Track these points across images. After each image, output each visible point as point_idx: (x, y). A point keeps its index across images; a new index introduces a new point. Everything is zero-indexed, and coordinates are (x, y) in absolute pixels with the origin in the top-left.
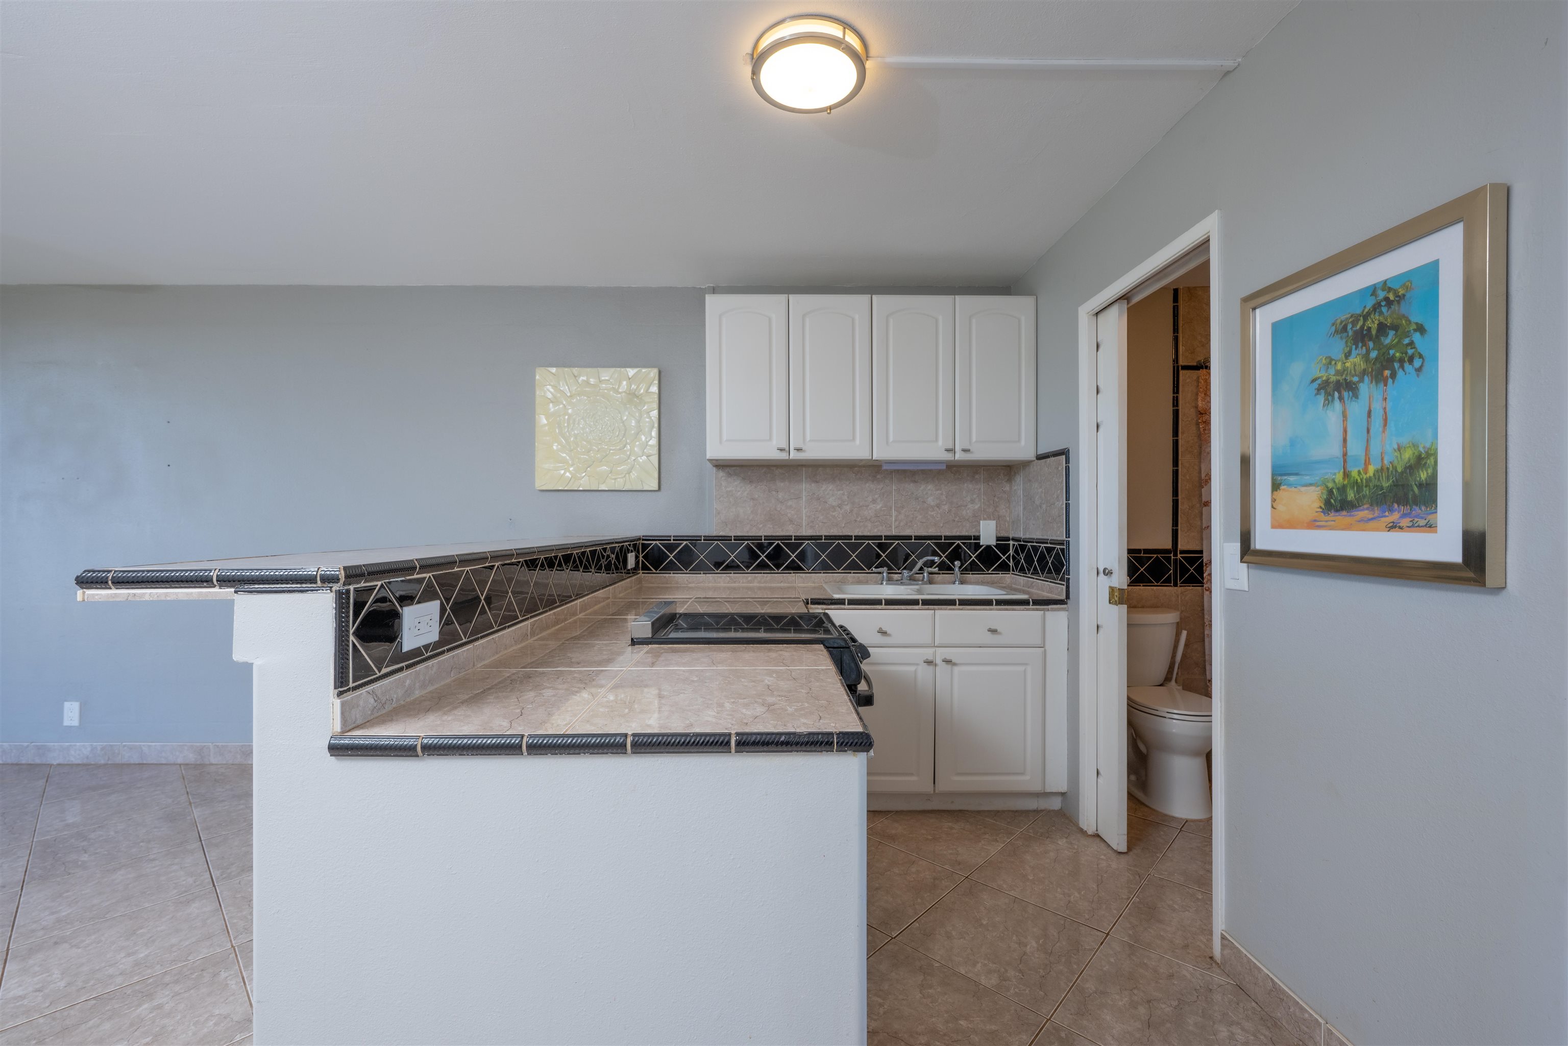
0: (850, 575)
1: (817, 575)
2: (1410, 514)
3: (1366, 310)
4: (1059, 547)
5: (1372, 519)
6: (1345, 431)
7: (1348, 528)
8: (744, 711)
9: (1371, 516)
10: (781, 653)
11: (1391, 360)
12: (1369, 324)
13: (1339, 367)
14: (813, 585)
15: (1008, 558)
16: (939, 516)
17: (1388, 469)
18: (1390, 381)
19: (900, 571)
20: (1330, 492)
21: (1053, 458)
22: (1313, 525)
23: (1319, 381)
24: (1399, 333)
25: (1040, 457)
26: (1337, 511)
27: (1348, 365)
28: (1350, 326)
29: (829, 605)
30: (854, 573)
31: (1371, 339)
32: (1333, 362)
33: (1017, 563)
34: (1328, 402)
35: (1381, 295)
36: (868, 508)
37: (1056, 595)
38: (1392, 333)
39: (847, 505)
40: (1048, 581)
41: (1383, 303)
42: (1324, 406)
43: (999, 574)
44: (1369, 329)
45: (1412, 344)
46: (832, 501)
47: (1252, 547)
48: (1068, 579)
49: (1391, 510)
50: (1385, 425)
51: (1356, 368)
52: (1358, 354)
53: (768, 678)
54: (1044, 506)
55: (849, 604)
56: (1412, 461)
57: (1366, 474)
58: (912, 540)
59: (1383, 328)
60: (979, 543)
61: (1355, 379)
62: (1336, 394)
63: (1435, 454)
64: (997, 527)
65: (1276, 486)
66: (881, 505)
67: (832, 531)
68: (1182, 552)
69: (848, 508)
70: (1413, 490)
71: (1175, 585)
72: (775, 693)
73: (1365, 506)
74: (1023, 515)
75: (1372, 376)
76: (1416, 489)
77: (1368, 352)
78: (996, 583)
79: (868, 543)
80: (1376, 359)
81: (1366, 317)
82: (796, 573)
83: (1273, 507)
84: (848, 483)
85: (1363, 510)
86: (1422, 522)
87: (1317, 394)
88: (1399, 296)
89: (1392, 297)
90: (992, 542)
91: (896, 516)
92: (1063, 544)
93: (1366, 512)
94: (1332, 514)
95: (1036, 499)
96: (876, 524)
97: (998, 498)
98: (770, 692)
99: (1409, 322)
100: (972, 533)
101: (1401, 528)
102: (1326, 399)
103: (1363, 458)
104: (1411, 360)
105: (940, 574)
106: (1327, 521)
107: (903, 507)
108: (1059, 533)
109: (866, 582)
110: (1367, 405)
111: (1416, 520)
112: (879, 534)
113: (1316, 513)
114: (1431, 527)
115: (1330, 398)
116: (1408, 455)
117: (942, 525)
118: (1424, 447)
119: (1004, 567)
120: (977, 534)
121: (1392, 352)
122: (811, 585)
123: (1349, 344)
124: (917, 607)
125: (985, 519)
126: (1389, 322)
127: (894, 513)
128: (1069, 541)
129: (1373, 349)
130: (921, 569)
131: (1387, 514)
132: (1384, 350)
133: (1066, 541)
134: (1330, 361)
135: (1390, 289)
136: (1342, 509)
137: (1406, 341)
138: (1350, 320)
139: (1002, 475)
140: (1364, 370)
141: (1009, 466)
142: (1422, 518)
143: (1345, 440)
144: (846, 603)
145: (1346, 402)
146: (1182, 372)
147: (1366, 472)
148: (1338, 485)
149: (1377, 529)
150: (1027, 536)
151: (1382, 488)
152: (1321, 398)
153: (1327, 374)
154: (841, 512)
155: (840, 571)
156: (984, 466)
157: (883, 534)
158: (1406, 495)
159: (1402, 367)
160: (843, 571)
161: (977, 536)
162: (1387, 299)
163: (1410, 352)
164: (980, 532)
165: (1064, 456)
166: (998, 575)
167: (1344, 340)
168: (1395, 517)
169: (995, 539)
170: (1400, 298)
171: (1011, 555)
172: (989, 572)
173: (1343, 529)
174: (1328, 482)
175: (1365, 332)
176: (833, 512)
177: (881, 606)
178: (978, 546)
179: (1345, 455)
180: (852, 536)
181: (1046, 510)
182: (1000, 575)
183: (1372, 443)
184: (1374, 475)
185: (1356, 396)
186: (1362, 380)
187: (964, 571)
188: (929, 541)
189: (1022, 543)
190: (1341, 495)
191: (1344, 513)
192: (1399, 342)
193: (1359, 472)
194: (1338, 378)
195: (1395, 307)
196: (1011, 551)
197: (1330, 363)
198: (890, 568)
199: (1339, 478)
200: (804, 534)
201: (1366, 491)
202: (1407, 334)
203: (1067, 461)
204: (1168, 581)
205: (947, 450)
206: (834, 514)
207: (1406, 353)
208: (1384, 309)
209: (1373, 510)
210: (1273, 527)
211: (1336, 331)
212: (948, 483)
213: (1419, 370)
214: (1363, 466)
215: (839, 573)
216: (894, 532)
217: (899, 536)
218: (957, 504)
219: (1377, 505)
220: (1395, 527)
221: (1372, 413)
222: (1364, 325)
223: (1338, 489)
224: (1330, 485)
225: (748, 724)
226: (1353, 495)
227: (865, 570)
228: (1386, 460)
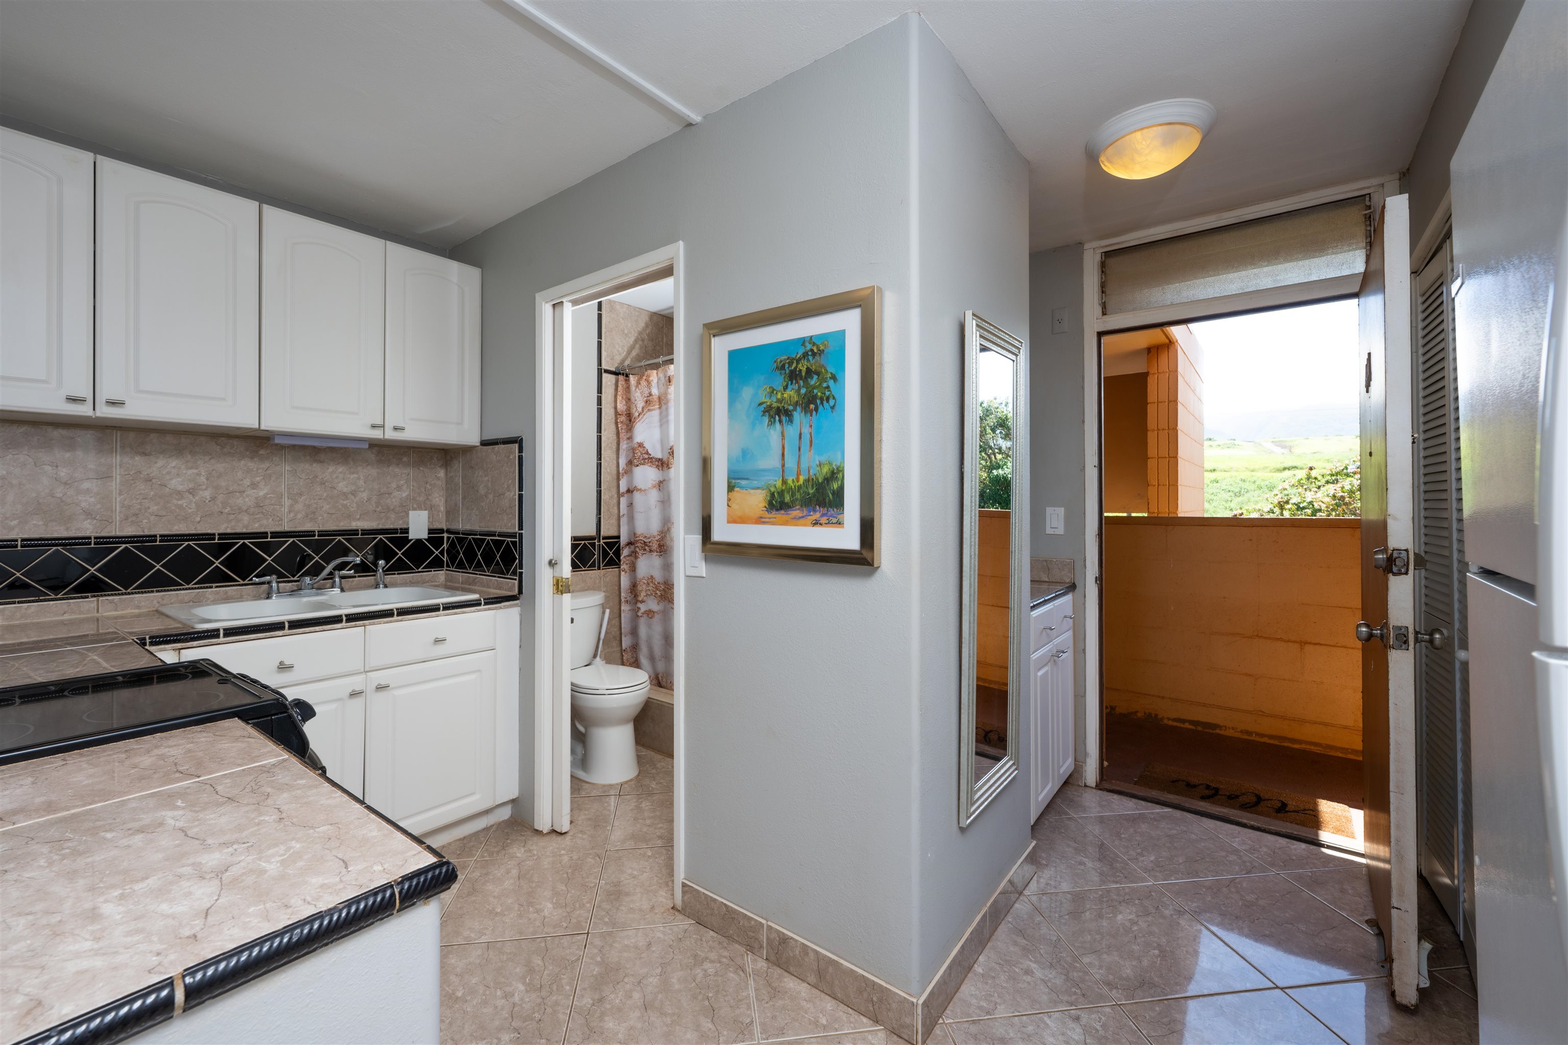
0: (210, 590)
1: (145, 595)
2: (827, 514)
3: (798, 356)
4: (509, 540)
5: (802, 517)
6: (783, 447)
7: (785, 523)
8: (165, 907)
9: (801, 515)
10: (156, 752)
11: (815, 397)
12: (800, 365)
13: (779, 396)
14: (137, 611)
15: (442, 553)
16: (355, 505)
17: (813, 479)
18: (814, 413)
19: (295, 578)
20: (773, 495)
21: (503, 446)
22: (759, 521)
23: (764, 405)
24: (820, 378)
25: (484, 443)
26: (777, 510)
27: (785, 396)
28: (787, 366)
29: (188, 642)
30: (217, 587)
31: (801, 379)
32: (775, 392)
33: (453, 558)
34: (771, 423)
35: (809, 347)
36: (244, 495)
37: (506, 590)
38: (815, 377)
39: (206, 489)
40: (495, 577)
41: (810, 353)
42: (768, 425)
43: (431, 571)
44: (800, 370)
45: (828, 387)
46: (176, 483)
47: (712, 540)
48: (521, 573)
49: (815, 511)
50: (811, 445)
51: (792, 399)
52: (793, 389)
53: (170, 813)
54: (491, 496)
55: (226, 635)
56: (828, 475)
57: (798, 482)
58: (315, 536)
59: (809, 371)
60: (408, 537)
61: (791, 408)
62: (777, 418)
63: (843, 471)
64: (429, 518)
65: (731, 488)
66: (265, 491)
67: (176, 527)
68: (604, 538)
69: (207, 494)
70: (828, 496)
71: (599, 568)
72: (210, 841)
73: (797, 507)
74: (463, 504)
75: (802, 407)
76: (831, 496)
77: (799, 388)
78: (428, 582)
79: (244, 542)
80: (805, 394)
81: (798, 361)
82: (98, 596)
83: (728, 505)
84: (207, 458)
85: (796, 510)
86: (834, 520)
87: (763, 415)
88: (819, 350)
89: (815, 351)
90: (424, 535)
91: (291, 506)
92: (515, 537)
93: (798, 511)
94: (774, 513)
95: (481, 487)
96: (258, 516)
97: (431, 485)
98: (197, 842)
99: (827, 371)
100: (399, 525)
101: (821, 524)
102: (770, 421)
103: (796, 470)
104: (828, 400)
105: (355, 577)
106: (770, 518)
107: (301, 495)
108: (510, 525)
109: (240, 598)
110: (799, 429)
111: (831, 518)
112: (262, 530)
113: (762, 512)
114: (840, 523)
115: (772, 419)
116: (825, 470)
117: (358, 517)
118: (836, 465)
119: (437, 564)
120: (405, 526)
121: (815, 391)
122: (133, 611)
123: (786, 379)
124: (339, 626)
125: (414, 509)
126: (813, 368)
127: (287, 502)
128: (522, 533)
129: (803, 387)
130: (331, 573)
131: (812, 513)
132: (810, 389)
133: (519, 533)
134: (772, 391)
135: (814, 344)
136: (781, 509)
137: (825, 385)
138: (787, 361)
139: (435, 459)
140: (797, 402)
141: (443, 449)
142: (834, 517)
143: (783, 455)
144: (221, 635)
145: (784, 425)
146: (605, 375)
148: (779, 490)
149: (805, 525)
150: (468, 527)
151: (809, 494)
152: (766, 419)
153: (770, 401)
154: (194, 500)
155: (190, 586)
156: (414, 447)
157: (269, 530)
158: (824, 499)
159: (822, 403)
160: (197, 586)
161: (405, 529)
162: (812, 350)
163: (827, 393)
164: (408, 525)
165: (517, 445)
166: (430, 573)
167: (783, 376)
168: (817, 516)
169: (426, 532)
170: (821, 352)
171: (445, 549)
172: (420, 570)
173: (781, 525)
174: (771, 487)
175: (797, 373)
176: (178, 500)
177: (283, 632)
178: (407, 540)
179: (783, 466)
180: (214, 534)
181: (494, 500)
182: (433, 573)
183: (802, 457)
184: (803, 483)
185: (791, 421)
186: (795, 409)
187: (388, 571)
188: (340, 538)
189: (461, 536)
190: (780, 498)
191: (782, 512)
192: (820, 384)
193: (793, 480)
194: (779, 405)
195: (817, 358)
196: (445, 545)
197: (773, 392)
198: (280, 575)
199: (779, 483)
200: (119, 534)
201: (798, 496)
202: (825, 380)
203: (521, 450)
204: (593, 565)
205: (374, 426)
206: (180, 502)
207: (825, 394)
208: (811, 358)
209: (803, 510)
210: (728, 522)
211: (777, 368)
212: (367, 466)
213: (833, 408)
214: (796, 476)
215: (189, 589)
216: (287, 528)
217: (294, 532)
218: (379, 491)
219: (805, 507)
220: (817, 523)
221: (802, 436)
222: (797, 367)
223: (778, 493)
224: (773, 489)
225: (199, 936)
226: (789, 498)
227: (238, 581)
228: (812, 472)
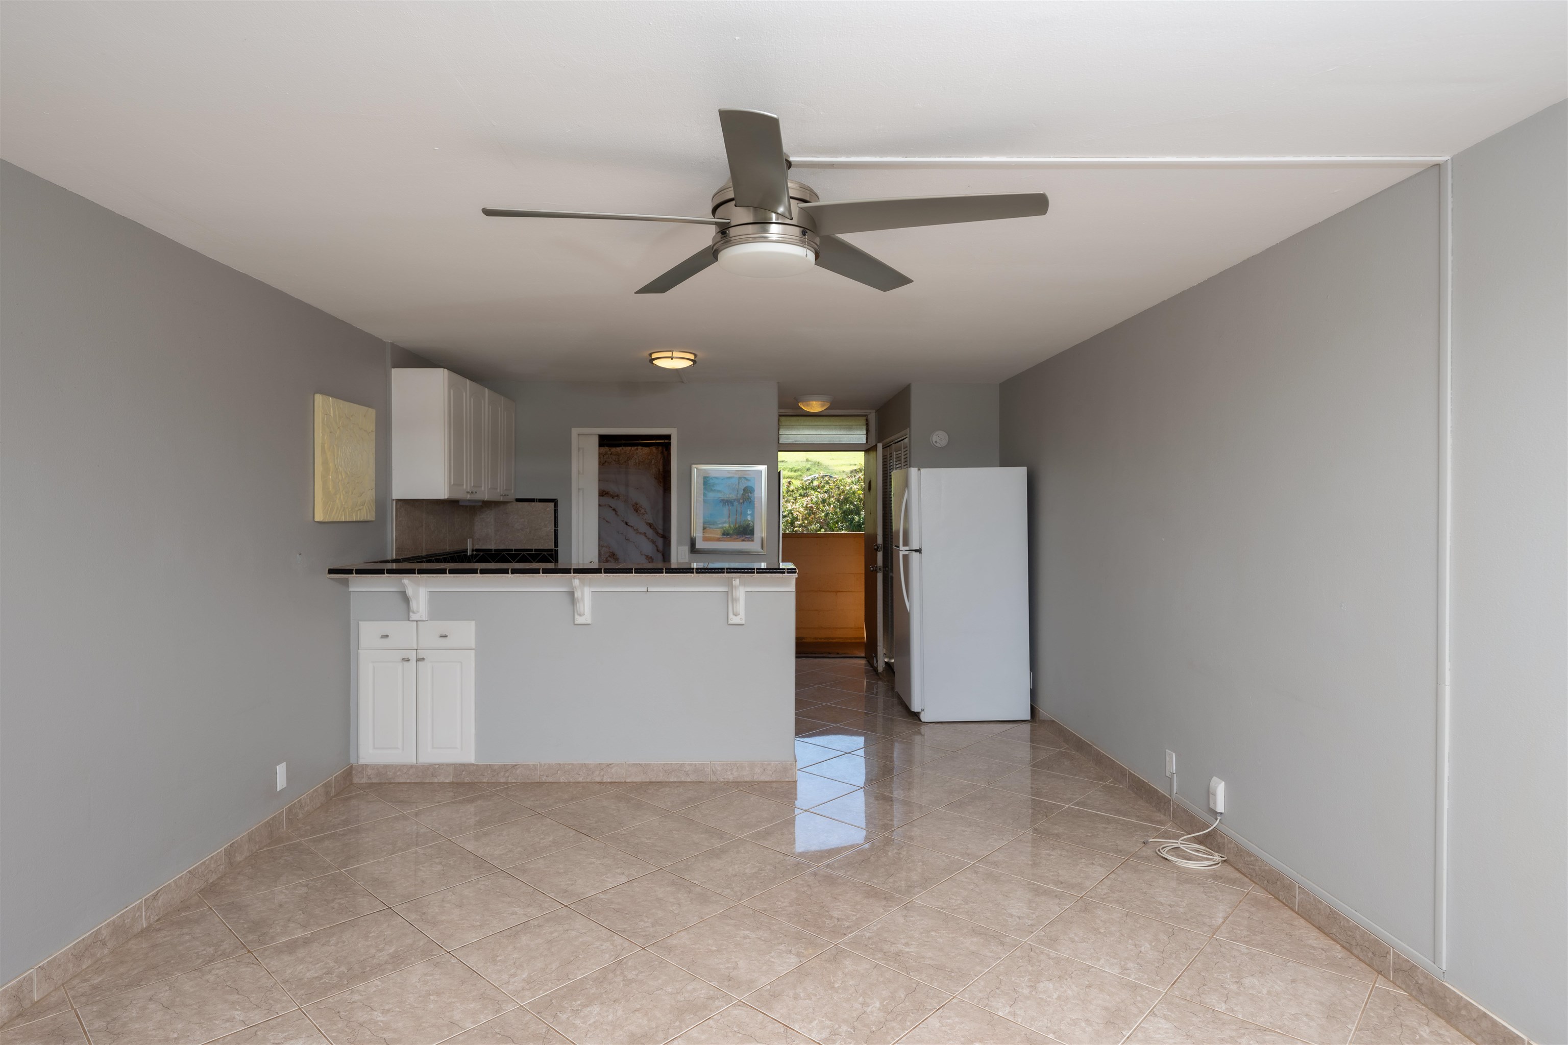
2: (748, 538)
4: (545, 553)
6: (730, 514)
7: (731, 541)
13: (728, 495)
17: (740, 527)
18: (743, 503)
20: (724, 531)
21: (538, 503)
22: (719, 540)
25: (520, 501)
26: (727, 537)
47: (694, 547)
50: (742, 514)
51: (733, 497)
52: (734, 493)
54: (527, 530)
56: (748, 524)
61: (733, 500)
62: (726, 503)
64: (471, 543)
75: (738, 500)
76: (750, 531)
77: (737, 493)
80: (739, 496)
87: (720, 502)
92: (552, 551)
94: (724, 537)
95: (515, 525)
99: (748, 490)
101: (746, 541)
103: (733, 522)
106: (723, 540)
108: (545, 546)
110: (736, 508)
113: (720, 537)
114: (753, 540)
117: (459, 543)
118: (751, 521)
123: (731, 490)
128: (557, 549)
132: (741, 494)
133: (555, 549)
134: (725, 493)
137: (747, 493)
138: (731, 484)
143: (729, 517)
145: (730, 506)
147: (736, 526)
148: (728, 529)
149: (739, 541)
150: (503, 547)
151: (741, 531)
152: (722, 504)
153: (723, 497)
158: (747, 533)
159: (746, 500)
161: (467, 550)
163: (748, 497)
165: (553, 503)
168: (744, 538)
169: (471, 551)
175: (736, 488)
179: (729, 521)
181: (530, 532)
185: (733, 505)
189: (494, 552)
190: (728, 532)
193: (733, 527)
194: (728, 499)
201: (734, 532)
203: (557, 507)
210: (703, 541)
211: (727, 485)
219: (736, 536)
221: (738, 510)
224: (725, 529)
228: (741, 523)
